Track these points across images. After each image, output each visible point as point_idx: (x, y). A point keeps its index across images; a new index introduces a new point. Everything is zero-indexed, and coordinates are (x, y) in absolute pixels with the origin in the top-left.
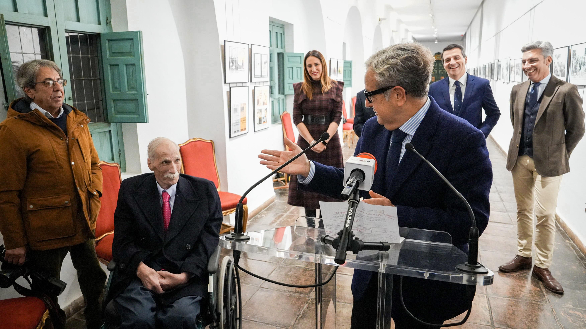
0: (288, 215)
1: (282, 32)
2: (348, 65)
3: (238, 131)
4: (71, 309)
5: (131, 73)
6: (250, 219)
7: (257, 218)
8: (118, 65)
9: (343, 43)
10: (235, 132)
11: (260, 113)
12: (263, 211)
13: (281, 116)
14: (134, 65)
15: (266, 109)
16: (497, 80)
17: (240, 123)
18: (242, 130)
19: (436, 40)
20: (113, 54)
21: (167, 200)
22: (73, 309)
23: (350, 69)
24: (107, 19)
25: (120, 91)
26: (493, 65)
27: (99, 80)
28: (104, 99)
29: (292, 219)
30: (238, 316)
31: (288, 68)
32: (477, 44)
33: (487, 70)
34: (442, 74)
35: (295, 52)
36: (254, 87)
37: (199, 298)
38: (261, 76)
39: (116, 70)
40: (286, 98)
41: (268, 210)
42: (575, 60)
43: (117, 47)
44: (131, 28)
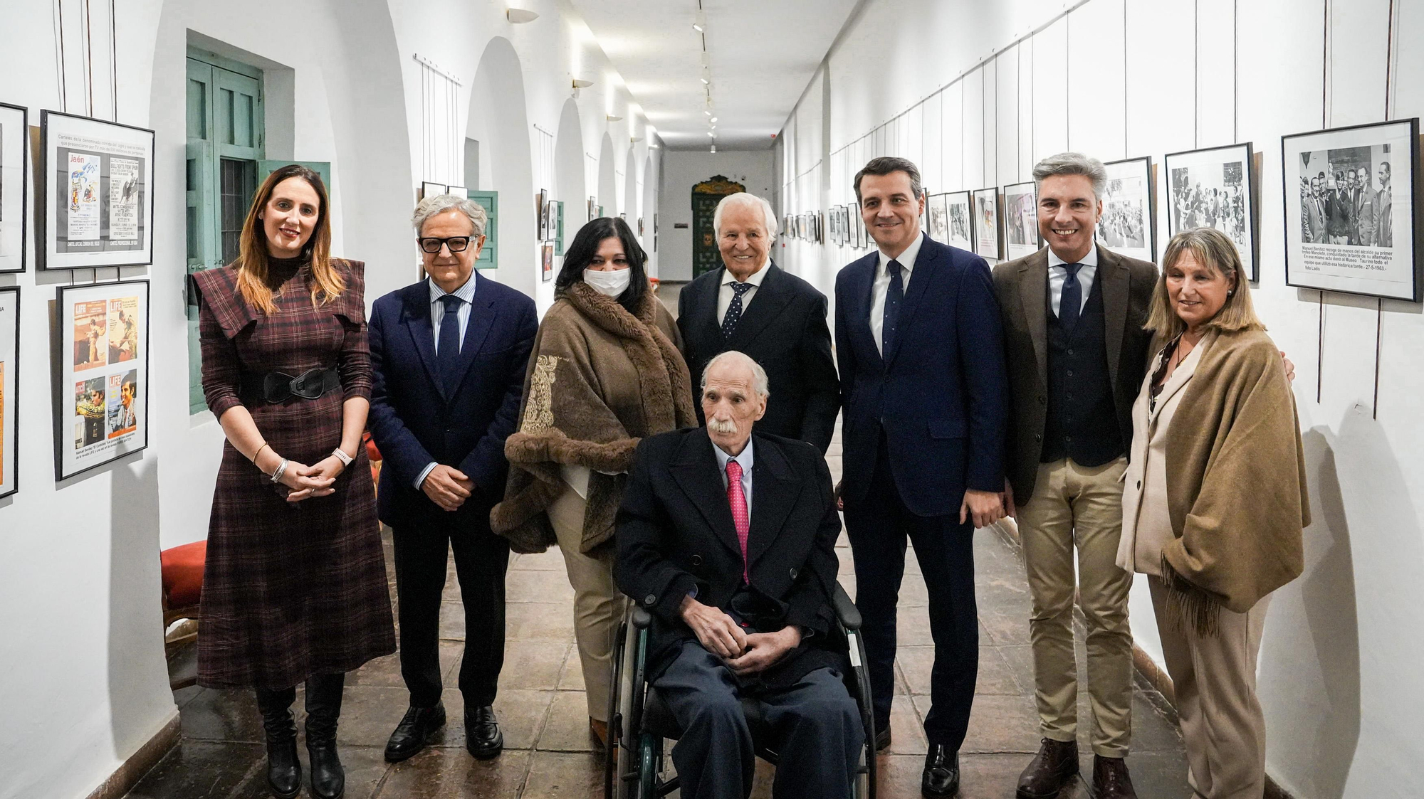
1: (252, 92)
9: (468, 139)
19: (713, 147)
32: (818, 155)
35: (296, 157)
36: (62, 289)
42: (1186, 199)
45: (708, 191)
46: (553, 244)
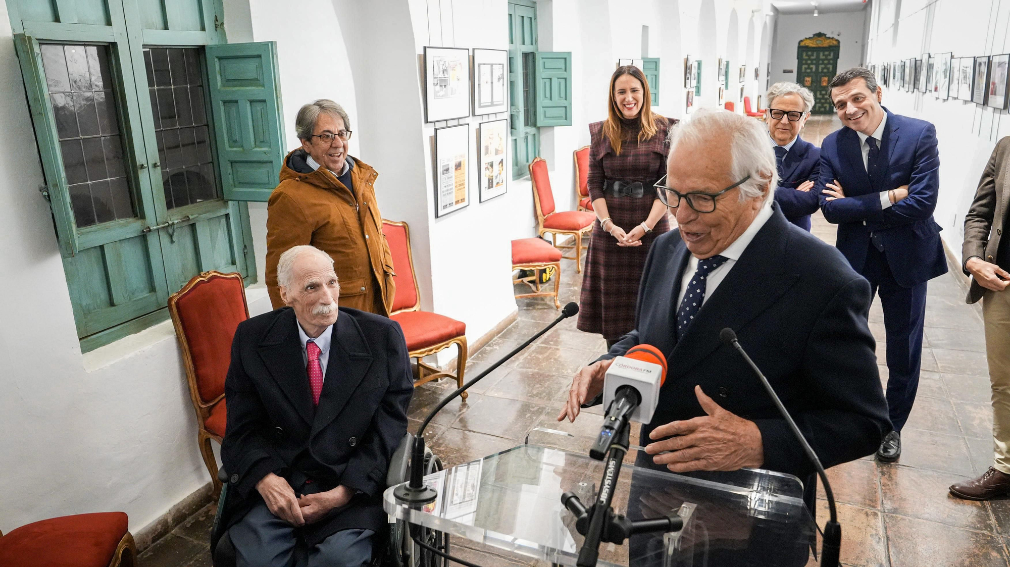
0: (538, 347)
1: (532, 16)
2: (653, 66)
3: (451, 204)
4: (169, 520)
5: (259, 116)
6: (472, 355)
7: (484, 352)
8: (236, 102)
9: (644, 26)
10: (445, 207)
11: (491, 170)
12: (495, 338)
13: (529, 166)
14: (264, 101)
15: (501, 162)
16: (924, 91)
17: (454, 190)
18: (457, 202)
19: (816, 11)
20: (228, 82)
21: (315, 357)
22: (172, 519)
23: (655, 73)
24: (216, 20)
25: (242, 146)
26: (918, 63)
27: (206, 127)
28: (216, 158)
29: (545, 355)
30: (443, 543)
31: (543, 79)
32: (892, 20)
33: (907, 71)
34: (825, 73)
35: (555, 50)
36: (480, 124)
37: (367, 533)
38: (492, 102)
39: (234, 109)
40: (539, 132)
41: (504, 336)
43: (235, 69)
44: (259, 36)
45: (811, 45)
46: (694, 90)
